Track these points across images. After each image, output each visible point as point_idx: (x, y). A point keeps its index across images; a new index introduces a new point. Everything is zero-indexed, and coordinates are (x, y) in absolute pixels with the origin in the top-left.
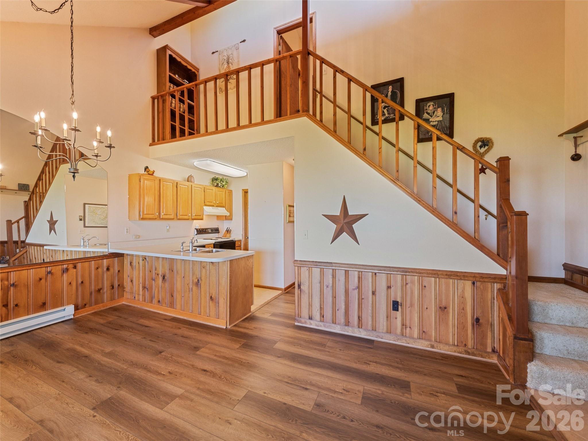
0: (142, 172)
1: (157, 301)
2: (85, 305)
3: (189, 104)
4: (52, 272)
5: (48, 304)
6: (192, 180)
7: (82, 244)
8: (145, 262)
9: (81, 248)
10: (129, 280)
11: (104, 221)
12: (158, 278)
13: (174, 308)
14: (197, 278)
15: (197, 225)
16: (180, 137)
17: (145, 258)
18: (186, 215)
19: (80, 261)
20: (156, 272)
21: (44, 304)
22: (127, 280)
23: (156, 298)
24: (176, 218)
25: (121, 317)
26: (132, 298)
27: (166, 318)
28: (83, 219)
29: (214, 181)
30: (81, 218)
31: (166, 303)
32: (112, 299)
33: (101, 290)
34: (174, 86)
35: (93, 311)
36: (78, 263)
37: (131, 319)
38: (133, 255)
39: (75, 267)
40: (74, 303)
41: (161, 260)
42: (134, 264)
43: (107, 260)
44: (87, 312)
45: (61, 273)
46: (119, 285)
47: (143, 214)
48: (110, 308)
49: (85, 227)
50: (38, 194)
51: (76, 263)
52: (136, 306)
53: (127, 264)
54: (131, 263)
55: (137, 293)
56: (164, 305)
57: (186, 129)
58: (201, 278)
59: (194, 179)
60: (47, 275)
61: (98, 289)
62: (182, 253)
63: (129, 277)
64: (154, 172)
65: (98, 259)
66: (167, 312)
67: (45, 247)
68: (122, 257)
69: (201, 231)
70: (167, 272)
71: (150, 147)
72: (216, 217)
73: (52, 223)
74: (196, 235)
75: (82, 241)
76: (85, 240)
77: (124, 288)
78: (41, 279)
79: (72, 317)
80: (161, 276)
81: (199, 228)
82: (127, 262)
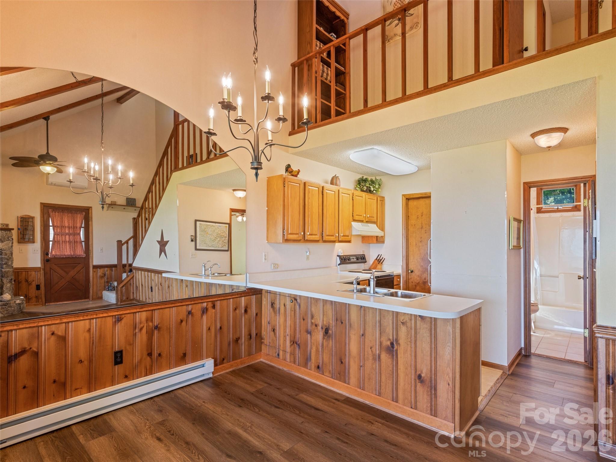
0: (283, 172)
1: (315, 367)
2: (223, 359)
3: (336, 68)
4: (192, 312)
5: (189, 356)
6: (338, 182)
7: (203, 273)
8: (295, 305)
9: (202, 278)
10: (269, 328)
11: (214, 243)
12: (316, 330)
13: (345, 382)
14: (389, 339)
15: (340, 250)
16: (336, 117)
17: (294, 299)
18: (333, 236)
19: (219, 299)
20: (313, 321)
21: (185, 355)
22: (266, 328)
23: (313, 361)
24: (321, 240)
25: (271, 385)
26: (274, 355)
27: (338, 397)
28: (194, 239)
29: (361, 184)
30: (193, 238)
31: (330, 371)
32: (250, 354)
33: (238, 340)
34: (320, 44)
35: (231, 369)
36: (217, 301)
37: (286, 390)
38: (276, 292)
39: (214, 307)
40: (212, 357)
41: (321, 304)
42: (277, 306)
43: (245, 297)
44: (225, 370)
45: (200, 314)
46: (257, 334)
47: (288, 234)
48: (248, 366)
49: (196, 249)
50: (147, 210)
51: (215, 301)
52: (281, 367)
53: (266, 304)
54: (272, 304)
55: (282, 349)
56: (327, 374)
57: (333, 105)
58: (397, 340)
59: (340, 182)
60: (187, 316)
61: (236, 338)
62: (355, 295)
63: (269, 323)
64: (299, 172)
65: (237, 296)
66: (333, 387)
67: (164, 275)
68: (260, 295)
69: (344, 260)
70: (332, 323)
71: (289, 137)
72: (361, 239)
73: (163, 244)
74: (339, 265)
75: (203, 268)
76: (206, 268)
77: (262, 339)
78: (182, 321)
79: (211, 376)
80: (322, 328)
81: (343, 255)
82: (266, 302)
